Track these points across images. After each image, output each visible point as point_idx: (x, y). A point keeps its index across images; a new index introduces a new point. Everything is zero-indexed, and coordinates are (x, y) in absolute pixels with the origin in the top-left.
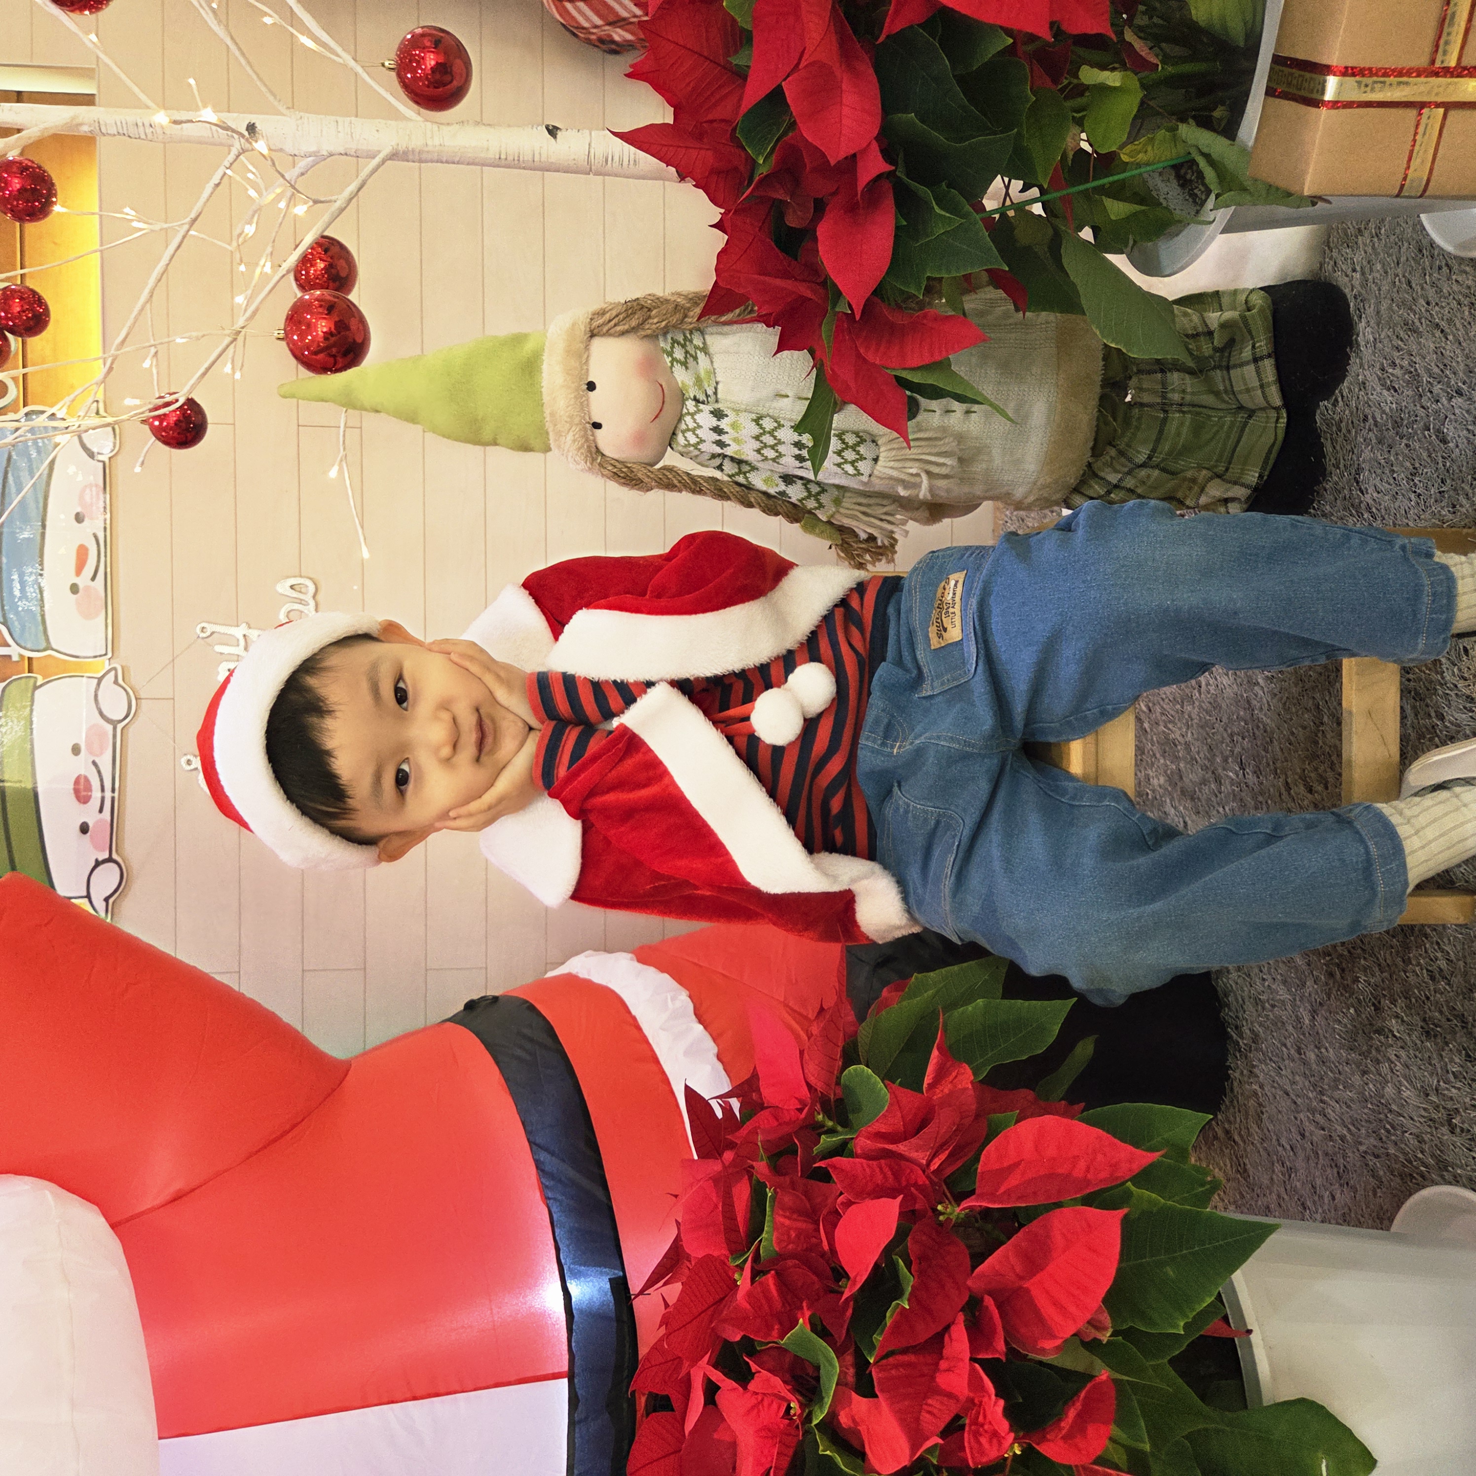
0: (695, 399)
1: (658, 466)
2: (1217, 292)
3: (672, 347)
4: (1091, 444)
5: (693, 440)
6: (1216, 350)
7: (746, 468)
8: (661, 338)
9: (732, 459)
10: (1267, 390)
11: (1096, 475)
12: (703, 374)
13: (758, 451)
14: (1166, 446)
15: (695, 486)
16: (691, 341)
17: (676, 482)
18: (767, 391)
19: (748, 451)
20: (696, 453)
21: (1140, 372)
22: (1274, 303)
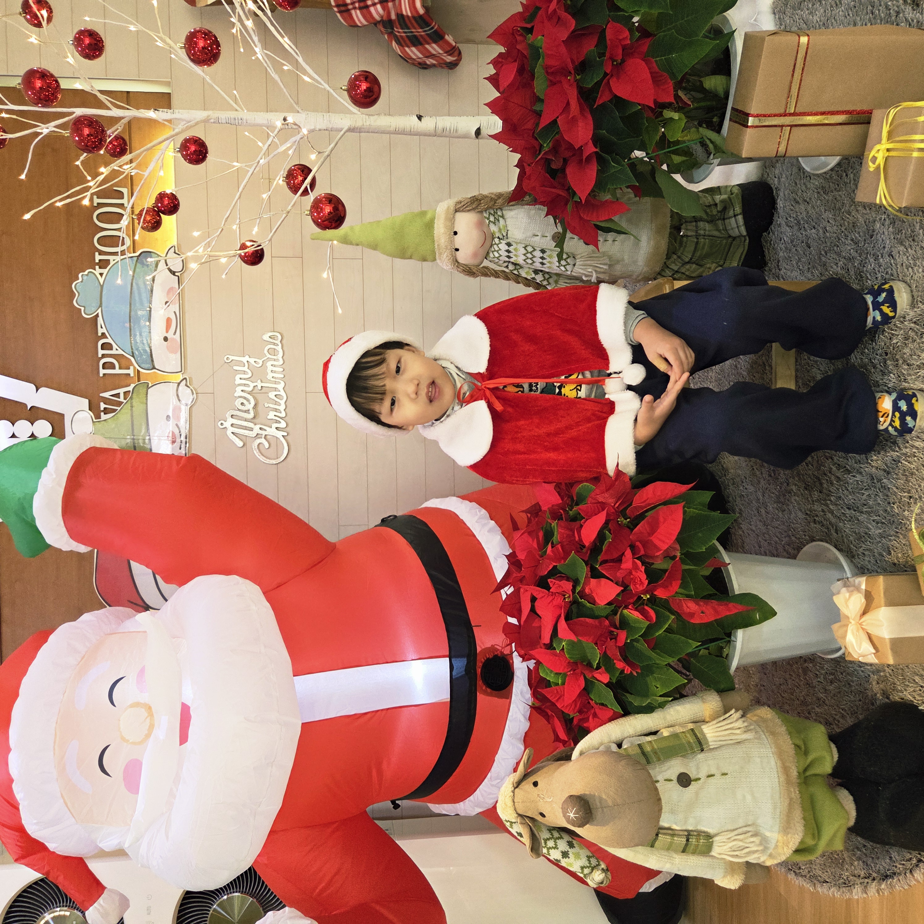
0: (498, 238)
1: (481, 266)
2: (719, 187)
3: (489, 216)
4: (666, 252)
5: (497, 255)
6: (718, 212)
7: (519, 267)
8: (484, 213)
9: (513, 263)
10: (740, 229)
11: (668, 267)
12: (501, 227)
13: (524, 260)
14: (698, 254)
15: (496, 274)
16: (497, 213)
17: (489, 273)
18: (529, 234)
19: (520, 260)
20: (498, 260)
21: (686, 222)
22: (742, 191)
